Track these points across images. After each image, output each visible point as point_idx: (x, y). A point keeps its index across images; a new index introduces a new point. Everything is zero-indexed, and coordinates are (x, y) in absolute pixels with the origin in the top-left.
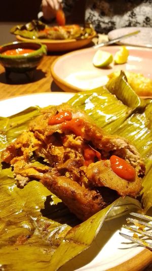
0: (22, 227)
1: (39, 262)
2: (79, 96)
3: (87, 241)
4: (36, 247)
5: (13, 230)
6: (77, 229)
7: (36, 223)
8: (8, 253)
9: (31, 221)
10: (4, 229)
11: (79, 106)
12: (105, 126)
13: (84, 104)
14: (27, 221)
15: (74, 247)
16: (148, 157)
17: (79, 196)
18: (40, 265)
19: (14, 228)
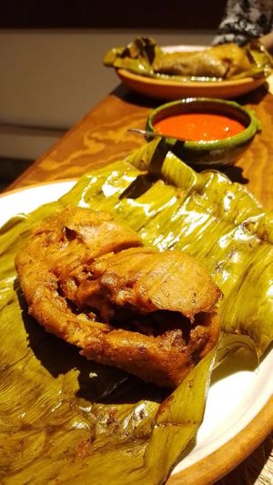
0: (74, 429)
1: (131, 472)
2: (91, 179)
3: (193, 417)
4: (113, 453)
5: (62, 439)
6: (170, 403)
7: (92, 416)
8: (77, 476)
9: (85, 415)
10: (46, 441)
11: (94, 197)
12: (148, 221)
13: (101, 192)
14: (78, 417)
15: (178, 432)
16: (231, 257)
17: (152, 352)
18: (134, 475)
19: (62, 435)
